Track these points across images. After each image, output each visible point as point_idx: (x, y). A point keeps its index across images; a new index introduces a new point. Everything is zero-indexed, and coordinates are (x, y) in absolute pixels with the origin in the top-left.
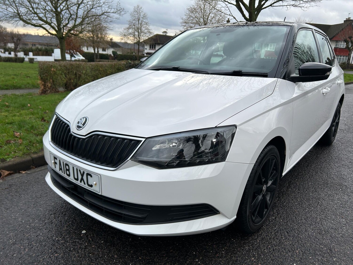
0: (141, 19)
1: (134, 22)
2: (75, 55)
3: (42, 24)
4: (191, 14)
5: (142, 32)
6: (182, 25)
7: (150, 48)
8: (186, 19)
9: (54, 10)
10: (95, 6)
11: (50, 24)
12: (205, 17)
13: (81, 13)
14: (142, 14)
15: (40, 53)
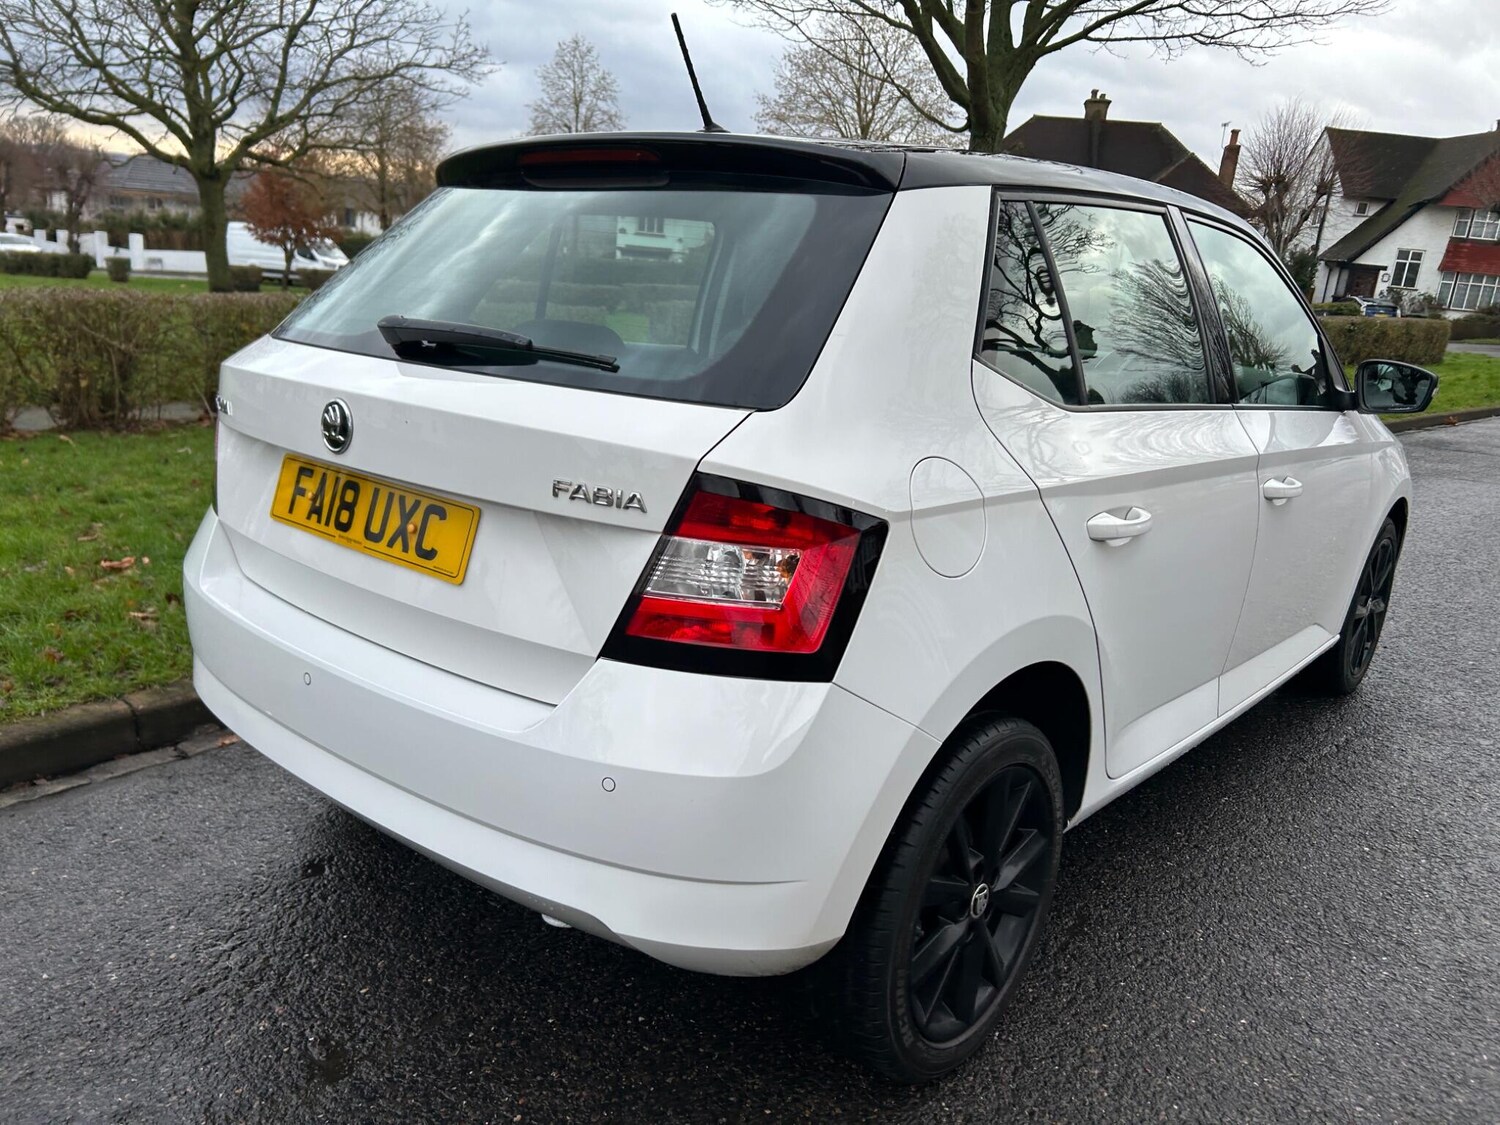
0: (588, 98)
1: (555, 111)
2: (314, 252)
3: (130, 113)
4: (800, 81)
7: (641, 227)
8: (780, 100)
10: (359, 40)
11: (160, 113)
14: (591, 78)
15: (177, 235)
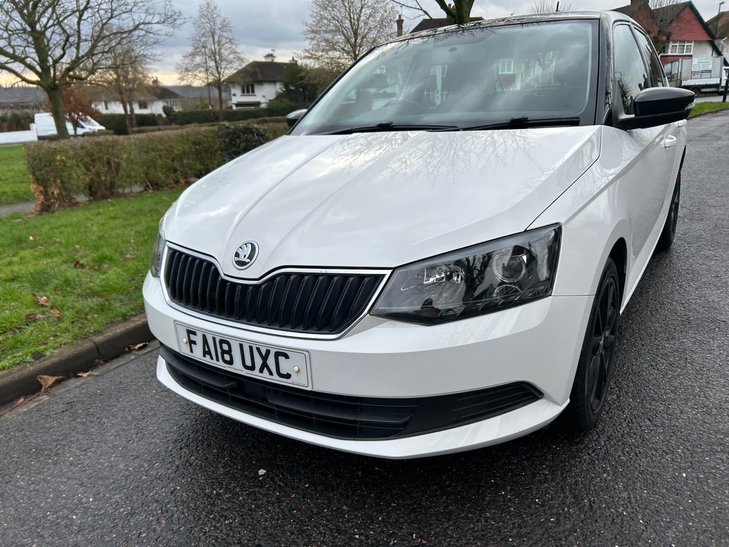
0: (218, 32)
1: (203, 39)
2: (82, 123)
3: (6, 63)
4: (322, 13)
5: (224, 60)
6: (307, 38)
7: (243, 92)
8: (314, 23)
9: (29, 29)
10: (116, 13)
11: (22, 61)
12: (352, 16)
13: (86, 29)
14: (218, 22)
15: (5, 125)
